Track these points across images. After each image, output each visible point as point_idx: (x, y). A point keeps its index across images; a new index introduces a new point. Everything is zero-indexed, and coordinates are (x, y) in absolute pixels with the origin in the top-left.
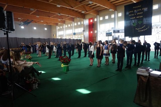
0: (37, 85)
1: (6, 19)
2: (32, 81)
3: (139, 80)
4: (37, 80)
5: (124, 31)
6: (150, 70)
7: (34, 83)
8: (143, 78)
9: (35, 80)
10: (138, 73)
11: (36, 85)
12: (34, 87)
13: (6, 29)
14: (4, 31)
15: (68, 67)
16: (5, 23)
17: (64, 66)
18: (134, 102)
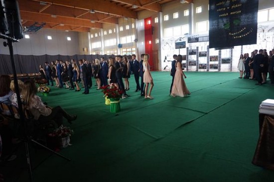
0: (69, 140)
1: (5, 14)
2: (60, 132)
4: (68, 131)
7: (64, 136)
9: (65, 132)
10: (261, 111)
11: (67, 139)
12: (64, 145)
13: (7, 35)
14: (4, 38)
15: (119, 103)
16: (3, 22)
17: (111, 102)
18: (253, 163)
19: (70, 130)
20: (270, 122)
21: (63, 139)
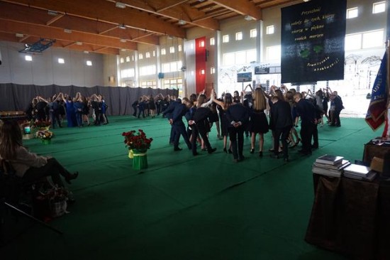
0: (65, 205)
2: (52, 194)
3: (318, 188)
4: (65, 194)
5: (279, 70)
6: (344, 162)
7: (57, 199)
8: (328, 182)
9: (60, 194)
10: (315, 170)
11: (62, 205)
12: (58, 210)
17: (134, 155)
18: (305, 240)
19: (68, 191)
20: (326, 185)
21: (56, 204)
